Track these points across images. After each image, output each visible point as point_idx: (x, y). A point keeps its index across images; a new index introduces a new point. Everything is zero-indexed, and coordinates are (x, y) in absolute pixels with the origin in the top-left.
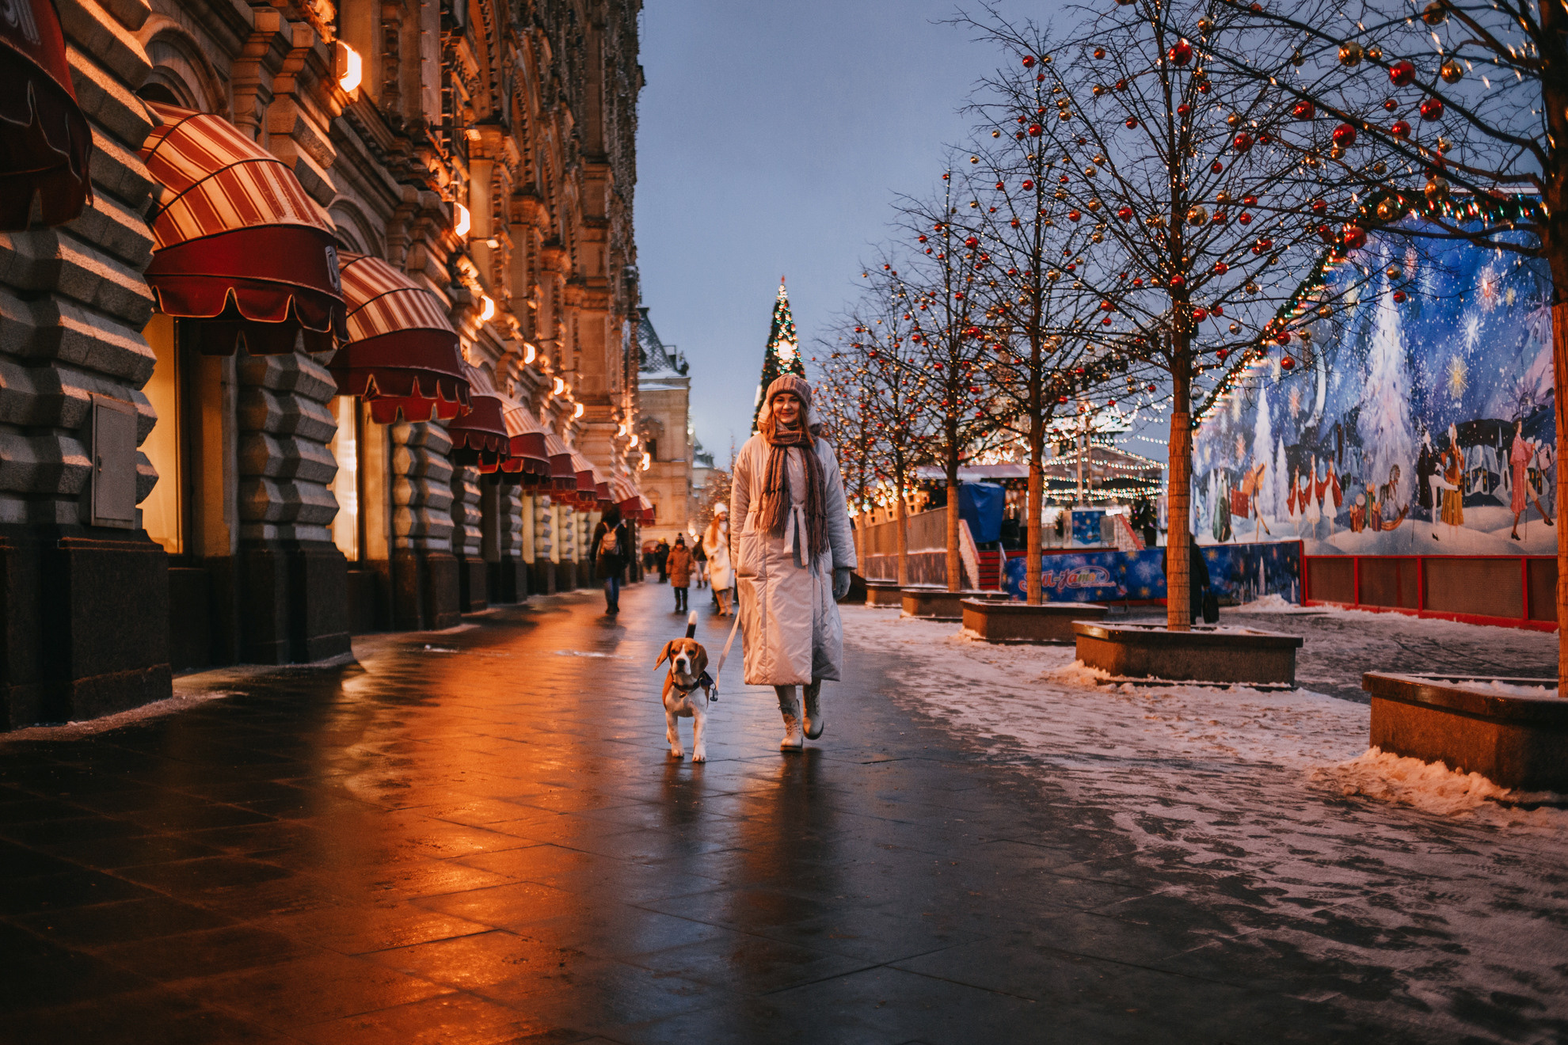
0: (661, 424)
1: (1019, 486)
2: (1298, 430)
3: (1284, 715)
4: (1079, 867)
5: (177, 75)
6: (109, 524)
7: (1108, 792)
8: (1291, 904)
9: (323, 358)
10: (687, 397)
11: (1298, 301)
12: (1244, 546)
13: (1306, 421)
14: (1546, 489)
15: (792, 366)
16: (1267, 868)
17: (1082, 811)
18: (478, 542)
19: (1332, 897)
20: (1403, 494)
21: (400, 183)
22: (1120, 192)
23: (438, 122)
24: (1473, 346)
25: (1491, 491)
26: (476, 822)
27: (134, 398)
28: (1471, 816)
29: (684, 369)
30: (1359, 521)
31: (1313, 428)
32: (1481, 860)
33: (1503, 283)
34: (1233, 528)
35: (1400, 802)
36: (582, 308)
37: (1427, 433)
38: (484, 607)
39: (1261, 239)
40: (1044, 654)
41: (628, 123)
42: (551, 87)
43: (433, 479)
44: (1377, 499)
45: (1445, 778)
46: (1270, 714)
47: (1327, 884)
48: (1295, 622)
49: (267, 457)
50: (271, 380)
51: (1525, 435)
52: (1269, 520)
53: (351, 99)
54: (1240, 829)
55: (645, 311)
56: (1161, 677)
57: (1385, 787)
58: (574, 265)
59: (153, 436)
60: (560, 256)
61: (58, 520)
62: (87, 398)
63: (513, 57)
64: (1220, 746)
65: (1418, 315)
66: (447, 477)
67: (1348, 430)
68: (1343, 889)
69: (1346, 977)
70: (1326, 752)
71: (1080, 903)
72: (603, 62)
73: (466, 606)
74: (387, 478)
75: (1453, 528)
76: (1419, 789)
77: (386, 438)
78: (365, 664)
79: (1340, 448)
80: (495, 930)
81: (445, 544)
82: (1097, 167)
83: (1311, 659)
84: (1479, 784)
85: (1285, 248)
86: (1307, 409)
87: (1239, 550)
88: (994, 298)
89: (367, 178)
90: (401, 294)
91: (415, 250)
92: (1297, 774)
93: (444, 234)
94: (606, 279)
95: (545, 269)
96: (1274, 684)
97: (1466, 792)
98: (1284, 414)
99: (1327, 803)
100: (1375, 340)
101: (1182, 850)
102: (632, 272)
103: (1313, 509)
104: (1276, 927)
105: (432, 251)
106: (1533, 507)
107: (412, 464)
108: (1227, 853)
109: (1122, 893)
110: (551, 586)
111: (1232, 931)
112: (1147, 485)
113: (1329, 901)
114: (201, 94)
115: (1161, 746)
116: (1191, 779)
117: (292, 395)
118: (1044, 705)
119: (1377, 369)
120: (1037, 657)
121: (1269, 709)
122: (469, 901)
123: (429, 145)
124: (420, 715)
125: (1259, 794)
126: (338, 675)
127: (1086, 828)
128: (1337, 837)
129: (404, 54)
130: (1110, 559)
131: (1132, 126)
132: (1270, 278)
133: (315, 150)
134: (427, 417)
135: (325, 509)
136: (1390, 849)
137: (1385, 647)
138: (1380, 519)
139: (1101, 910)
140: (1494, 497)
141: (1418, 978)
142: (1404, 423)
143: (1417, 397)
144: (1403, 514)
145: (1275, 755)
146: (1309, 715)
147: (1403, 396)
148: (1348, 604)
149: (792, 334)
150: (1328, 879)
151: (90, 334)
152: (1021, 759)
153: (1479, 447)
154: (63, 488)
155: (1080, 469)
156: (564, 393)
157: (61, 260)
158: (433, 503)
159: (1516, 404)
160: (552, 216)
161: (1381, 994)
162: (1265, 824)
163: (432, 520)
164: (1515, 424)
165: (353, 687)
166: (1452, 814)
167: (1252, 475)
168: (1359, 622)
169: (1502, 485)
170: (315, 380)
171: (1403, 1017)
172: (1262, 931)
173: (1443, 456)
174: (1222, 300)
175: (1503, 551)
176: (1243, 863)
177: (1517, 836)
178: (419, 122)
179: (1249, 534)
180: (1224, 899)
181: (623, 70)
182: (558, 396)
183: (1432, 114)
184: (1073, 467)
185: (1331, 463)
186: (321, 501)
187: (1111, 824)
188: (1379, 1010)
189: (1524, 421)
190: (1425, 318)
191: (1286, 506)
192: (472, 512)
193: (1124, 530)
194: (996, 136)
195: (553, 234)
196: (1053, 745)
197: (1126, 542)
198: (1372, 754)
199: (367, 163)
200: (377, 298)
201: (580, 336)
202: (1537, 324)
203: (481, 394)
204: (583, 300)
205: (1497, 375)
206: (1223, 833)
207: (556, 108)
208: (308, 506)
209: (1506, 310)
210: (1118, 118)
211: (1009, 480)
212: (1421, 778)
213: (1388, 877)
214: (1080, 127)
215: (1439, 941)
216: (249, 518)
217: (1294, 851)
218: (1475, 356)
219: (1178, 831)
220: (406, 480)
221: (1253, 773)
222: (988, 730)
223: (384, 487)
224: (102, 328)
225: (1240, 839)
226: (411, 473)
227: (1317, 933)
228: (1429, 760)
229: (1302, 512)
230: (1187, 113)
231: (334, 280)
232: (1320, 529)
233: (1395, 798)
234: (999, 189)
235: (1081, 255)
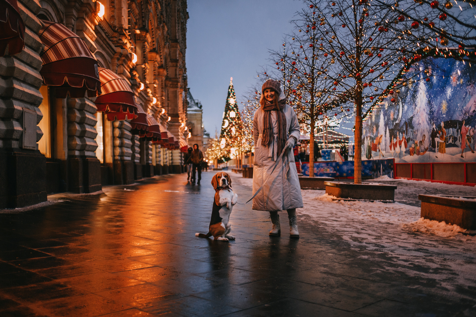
0: (193, 124)
1: (305, 142)
2: (393, 124)
3: (392, 209)
4: (334, 251)
5: (48, 11)
6: (28, 148)
7: (340, 230)
8: (401, 261)
9: (93, 100)
10: (202, 116)
11: (394, 84)
12: (376, 160)
13: (396, 121)
14: (472, 142)
15: (234, 106)
16: (392, 251)
17: (332, 235)
18: (139, 158)
19: (413, 259)
20: (427, 144)
21: (116, 46)
22: (340, 47)
23: (127, 28)
24: (449, 97)
25: (455, 143)
26: (146, 237)
27: (36, 110)
28: (454, 238)
29: (201, 107)
30: (412, 152)
31: (398, 123)
32: (459, 250)
33: (459, 77)
34: (372, 155)
35: (431, 234)
36: (170, 87)
37: (434, 125)
38: (141, 178)
39: (384, 62)
40: (315, 192)
41: (184, 30)
42: (160, 18)
43: (126, 138)
44: (418, 145)
45: (446, 226)
46: (387, 209)
47: (411, 256)
48: (392, 183)
49: (76, 130)
50: (77, 106)
51: (466, 125)
52: (384, 152)
53: (101, 20)
54: (382, 240)
55: (189, 89)
56: (352, 198)
57: (426, 229)
58: (167, 74)
59: (42, 122)
60: (163, 71)
61: (13, 147)
62: (21, 109)
63: (149, 9)
64: (373, 218)
65: (432, 88)
66: (130, 138)
67: (409, 124)
68: (417, 257)
69: (421, 281)
70: (406, 219)
71: (335, 260)
72: (176, 11)
73: (136, 178)
74: (112, 138)
75: (442, 154)
76: (437, 230)
77: (112, 125)
78: (107, 194)
79: (407, 130)
80: (155, 266)
81: (129, 158)
82: (333, 40)
83: (398, 194)
84: (456, 228)
85: (392, 64)
86: (396, 117)
87: (374, 162)
88: (299, 82)
89: (105, 45)
90: (116, 80)
91: (120, 67)
92: (398, 226)
93: (129, 62)
94: (177, 78)
95: (159, 75)
96: (388, 201)
97: (452, 231)
98: (389, 119)
99: (408, 234)
100: (418, 96)
101: (365, 246)
102: (185, 76)
103: (398, 149)
104: (398, 267)
105: (125, 68)
106: (468, 147)
107: (119, 133)
108: (379, 247)
109: (348, 258)
110: (161, 172)
111: (384, 268)
112: (344, 142)
113: (413, 260)
114: (56, 17)
115: (354, 218)
116: (365, 227)
117: (84, 111)
118: (316, 206)
119: (419, 105)
120: (313, 193)
121: (387, 208)
122: (146, 258)
123: (124, 35)
124: (125, 208)
125: (387, 231)
126: (98, 197)
127: (334, 240)
128: (413, 243)
129: (117, 7)
130: (334, 164)
131: (344, 27)
132: (387, 74)
133: (90, 35)
134: (124, 119)
135: (94, 146)
136: (430, 247)
137: (421, 191)
138: (419, 152)
139: (342, 262)
140: (455, 144)
141: (444, 282)
142: (427, 122)
143: (431, 113)
144: (426, 150)
145: (390, 220)
146: (399, 210)
147: (427, 113)
148: (409, 178)
149: (234, 96)
150: (412, 254)
151: (22, 90)
152: (312, 221)
153: (451, 129)
154: (14, 137)
155: (324, 138)
156: (165, 113)
157: (15, 67)
158: (126, 146)
159: (463, 115)
160: (161, 59)
161: (434, 286)
162: (390, 239)
163: (126, 151)
164: (463, 121)
165: (103, 200)
166: (448, 237)
167: (378, 138)
168: (412, 184)
169: (458, 141)
170: (91, 106)
171: (441, 293)
172: (393, 268)
173: (439, 131)
174: (372, 81)
175: (458, 161)
176: (385, 250)
177: (469, 243)
178: (121, 28)
179: (377, 157)
180: (380, 260)
181: (182, 13)
182: (163, 114)
183: (443, 18)
184: (322, 137)
185: (404, 134)
186: (93, 144)
187: (342, 239)
188: (433, 290)
189: (465, 120)
190: (434, 89)
191: (389, 148)
192: (137, 149)
193: (338, 156)
194: (300, 32)
195: (161, 64)
196: (321, 217)
197: (339, 159)
198: (421, 220)
199: (105, 40)
200: (109, 81)
201: (169, 96)
202: (470, 90)
203: (140, 112)
204: (170, 85)
205: (457, 106)
206: (377, 242)
207: (162, 25)
208: (89, 145)
209: (460, 85)
210: (340, 24)
211: (302, 140)
212: (438, 226)
213: (430, 254)
214: (328, 27)
215: (449, 272)
216: (71, 149)
217: (400, 247)
218: (450, 100)
219: (363, 241)
220: (118, 139)
221: (384, 225)
222: (300, 213)
223: (111, 140)
224: (26, 88)
225: (382, 243)
226: (119, 136)
227: (411, 269)
228: (440, 221)
229: (394, 149)
230: (361, 22)
231: (97, 75)
232: (400, 155)
233: (429, 233)
234: (301, 48)
235: (327, 68)
